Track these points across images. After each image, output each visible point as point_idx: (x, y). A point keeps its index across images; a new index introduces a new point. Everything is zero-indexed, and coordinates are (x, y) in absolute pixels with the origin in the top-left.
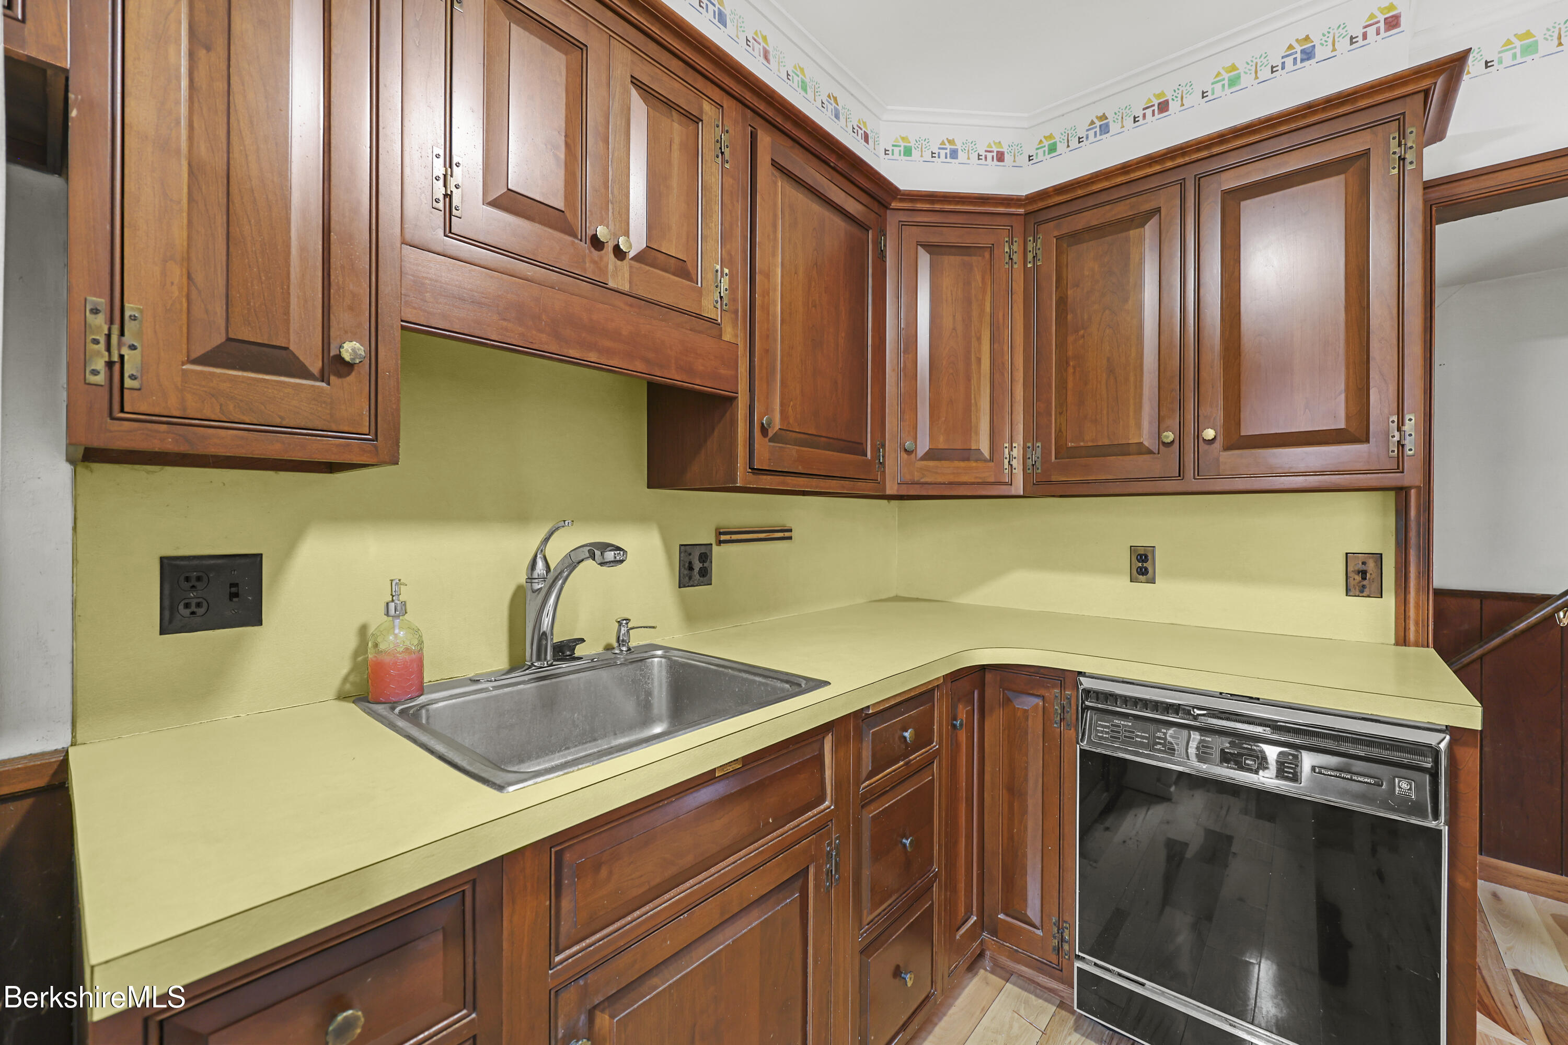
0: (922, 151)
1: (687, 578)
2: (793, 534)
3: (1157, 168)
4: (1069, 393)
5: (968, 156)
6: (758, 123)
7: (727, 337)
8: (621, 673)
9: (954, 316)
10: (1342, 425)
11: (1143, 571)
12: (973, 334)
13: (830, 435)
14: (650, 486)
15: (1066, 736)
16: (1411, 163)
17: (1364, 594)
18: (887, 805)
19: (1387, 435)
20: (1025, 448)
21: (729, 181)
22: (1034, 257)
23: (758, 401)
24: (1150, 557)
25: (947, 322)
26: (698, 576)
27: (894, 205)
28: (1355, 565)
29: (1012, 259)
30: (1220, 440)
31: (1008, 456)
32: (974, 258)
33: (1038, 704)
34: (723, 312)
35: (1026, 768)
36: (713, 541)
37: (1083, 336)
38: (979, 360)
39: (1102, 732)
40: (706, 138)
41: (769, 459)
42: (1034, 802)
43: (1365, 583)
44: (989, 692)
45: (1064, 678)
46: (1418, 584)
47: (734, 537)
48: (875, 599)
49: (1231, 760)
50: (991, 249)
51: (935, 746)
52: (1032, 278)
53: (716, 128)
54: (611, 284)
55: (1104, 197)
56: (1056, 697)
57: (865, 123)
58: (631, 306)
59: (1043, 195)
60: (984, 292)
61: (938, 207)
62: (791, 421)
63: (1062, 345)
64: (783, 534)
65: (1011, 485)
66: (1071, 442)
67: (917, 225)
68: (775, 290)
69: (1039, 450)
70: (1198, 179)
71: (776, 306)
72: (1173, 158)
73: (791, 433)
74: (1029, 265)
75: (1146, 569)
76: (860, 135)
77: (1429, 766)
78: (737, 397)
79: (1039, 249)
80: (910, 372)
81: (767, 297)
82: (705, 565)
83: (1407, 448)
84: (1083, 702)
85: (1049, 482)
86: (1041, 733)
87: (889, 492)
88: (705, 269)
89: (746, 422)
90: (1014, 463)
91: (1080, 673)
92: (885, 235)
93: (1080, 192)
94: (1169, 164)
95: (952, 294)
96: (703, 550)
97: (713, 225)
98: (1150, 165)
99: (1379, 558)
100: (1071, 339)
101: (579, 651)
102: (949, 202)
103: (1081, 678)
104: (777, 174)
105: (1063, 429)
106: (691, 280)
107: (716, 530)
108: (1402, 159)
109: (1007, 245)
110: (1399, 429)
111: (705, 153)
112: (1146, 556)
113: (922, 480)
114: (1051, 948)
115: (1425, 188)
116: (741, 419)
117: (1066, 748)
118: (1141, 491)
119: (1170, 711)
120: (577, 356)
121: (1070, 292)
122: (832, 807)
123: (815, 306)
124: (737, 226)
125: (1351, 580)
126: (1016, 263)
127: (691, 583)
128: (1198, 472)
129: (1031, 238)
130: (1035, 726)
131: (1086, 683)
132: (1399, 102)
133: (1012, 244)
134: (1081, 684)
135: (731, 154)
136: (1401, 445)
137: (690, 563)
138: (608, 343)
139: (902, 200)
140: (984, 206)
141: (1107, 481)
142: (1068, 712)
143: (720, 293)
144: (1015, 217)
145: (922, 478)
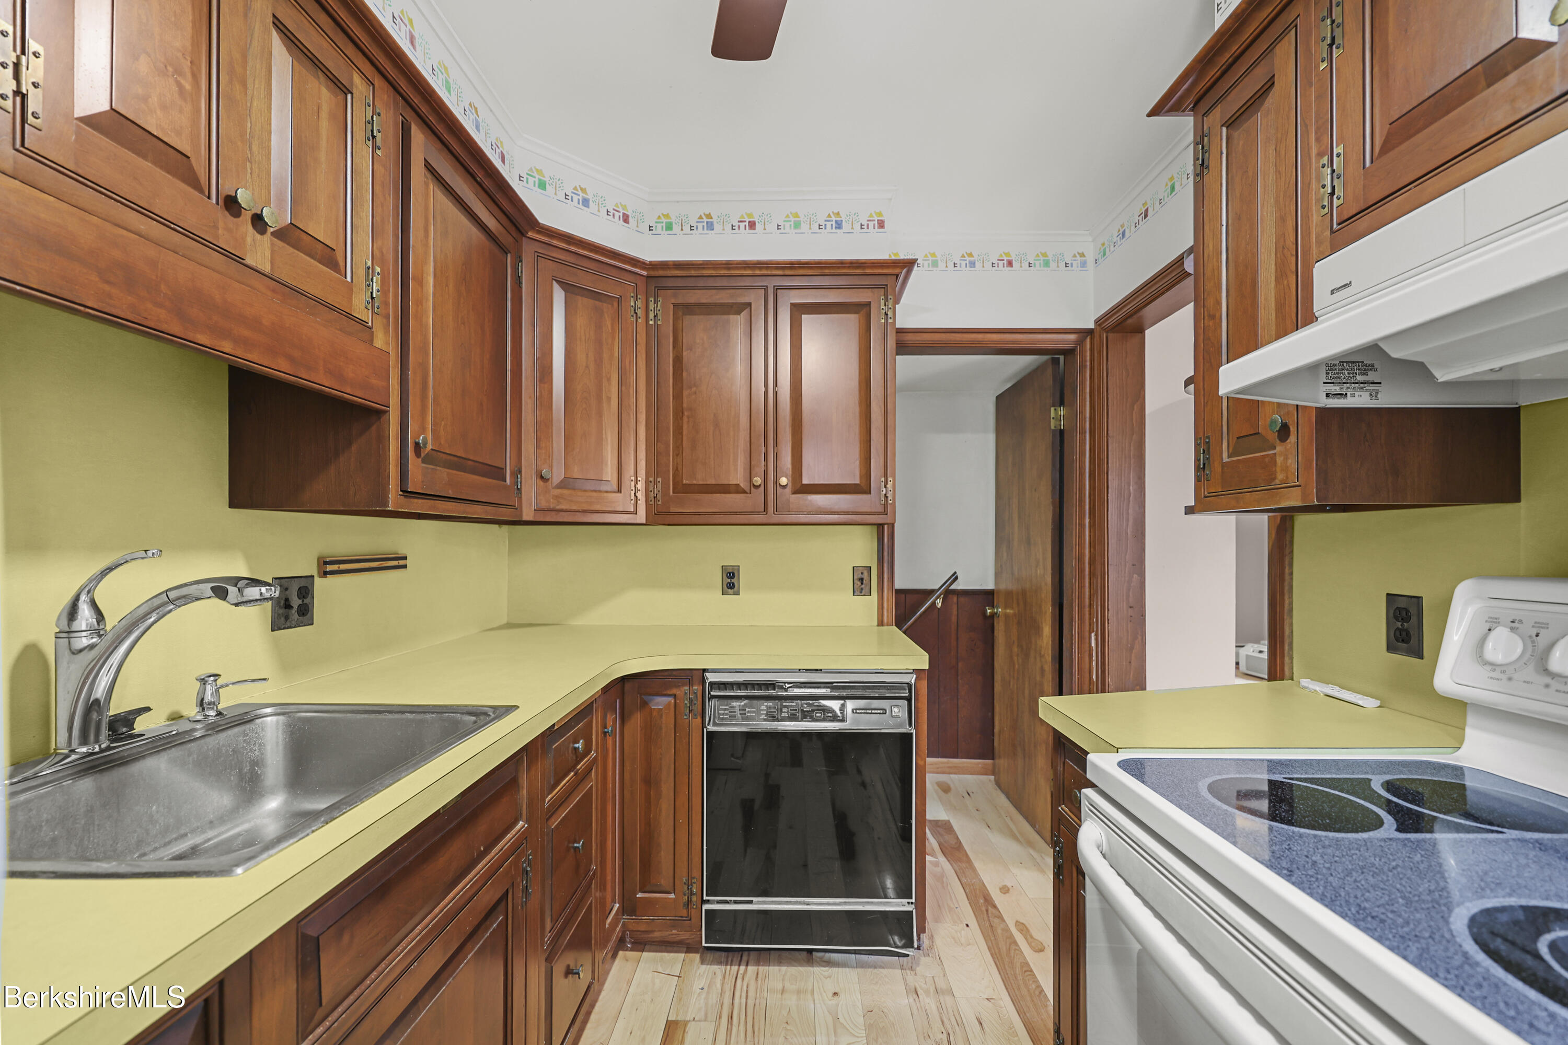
0: (556, 189)
1: (283, 619)
2: (408, 562)
3: (749, 272)
4: (685, 438)
5: (599, 209)
6: (410, 116)
7: (379, 342)
8: (218, 743)
9: (587, 355)
10: (858, 482)
11: (731, 586)
12: (604, 374)
13: (476, 459)
14: (231, 506)
15: (693, 724)
16: (891, 318)
17: (862, 594)
18: (563, 815)
19: (880, 491)
20: (647, 482)
21: (379, 169)
22: (655, 316)
23: (412, 418)
24: (736, 575)
25: (580, 358)
26: (296, 616)
27: (530, 234)
28: (857, 576)
29: (636, 313)
30: (790, 486)
31: (634, 489)
32: (605, 305)
33: (670, 702)
34: (375, 315)
35: (661, 759)
36: (314, 572)
37: (695, 393)
38: (609, 399)
39: (723, 714)
40: (356, 115)
41: (422, 482)
42: (667, 788)
43: (863, 586)
44: (628, 700)
45: (692, 676)
46: (888, 585)
47: (343, 567)
48: (491, 627)
49: (808, 716)
50: (619, 300)
51: (593, 754)
52: (654, 333)
53: (367, 107)
54: (249, 261)
55: (711, 282)
56: (686, 693)
57: (501, 143)
58: (273, 291)
59: (664, 265)
60: (613, 338)
61: (573, 248)
62: (442, 443)
63: (678, 396)
64: (396, 562)
65: (636, 514)
66: (687, 480)
67: (554, 260)
68: (427, 300)
69: (660, 485)
70: (776, 289)
71: (428, 317)
72: (760, 268)
73: (442, 455)
74: (651, 322)
75: (733, 584)
76: (497, 153)
77: (907, 695)
78: (389, 411)
79: (659, 310)
80: (544, 401)
81: (420, 306)
82: (306, 601)
83: (889, 499)
84: (709, 693)
85: (668, 513)
86: (672, 726)
87: (525, 517)
88: (355, 263)
89: (398, 439)
90: (639, 494)
91: (704, 670)
92: (521, 261)
93: (693, 273)
94: (758, 272)
95: (585, 334)
96: (303, 583)
97: (364, 214)
98: (745, 268)
99: (869, 569)
100: (686, 393)
101: (141, 724)
102: (584, 248)
103: (707, 674)
104: (429, 175)
105: (680, 467)
106: (338, 272)
107: (319, 559)
108: (886, 314)
109: (632, 299)
110: (885, 487)
111: (356, 132)
112: (734, 574)
113: (558, 507)
114: (682, 905)
115: (897, 332)
116: (392, 436)
117: (694, 734)
118: (738, 522)
119: (770, 689)
120: (208, 343)
121: (685, 354)
122: (526, 825)
123: (463, 323)
124: (389, 222)
125: (855, 585)
126: (640, 318)
127: (288, 624)
128: (776, 509)
129: (653, 299)
130: (667, 722)
131: (711, 678)
132: (884, 277)
133: (637, 300)
134: (707, 679)
135: (383, 140)
136: (886, 496)
137: (287, 600)
138: (246, 333)
139: (539, 232)
140: (615, 261)
141: (714, 513)
142: (695, 704)
143: (372, 293)
144: (638, 276)
145: (558, 505)
